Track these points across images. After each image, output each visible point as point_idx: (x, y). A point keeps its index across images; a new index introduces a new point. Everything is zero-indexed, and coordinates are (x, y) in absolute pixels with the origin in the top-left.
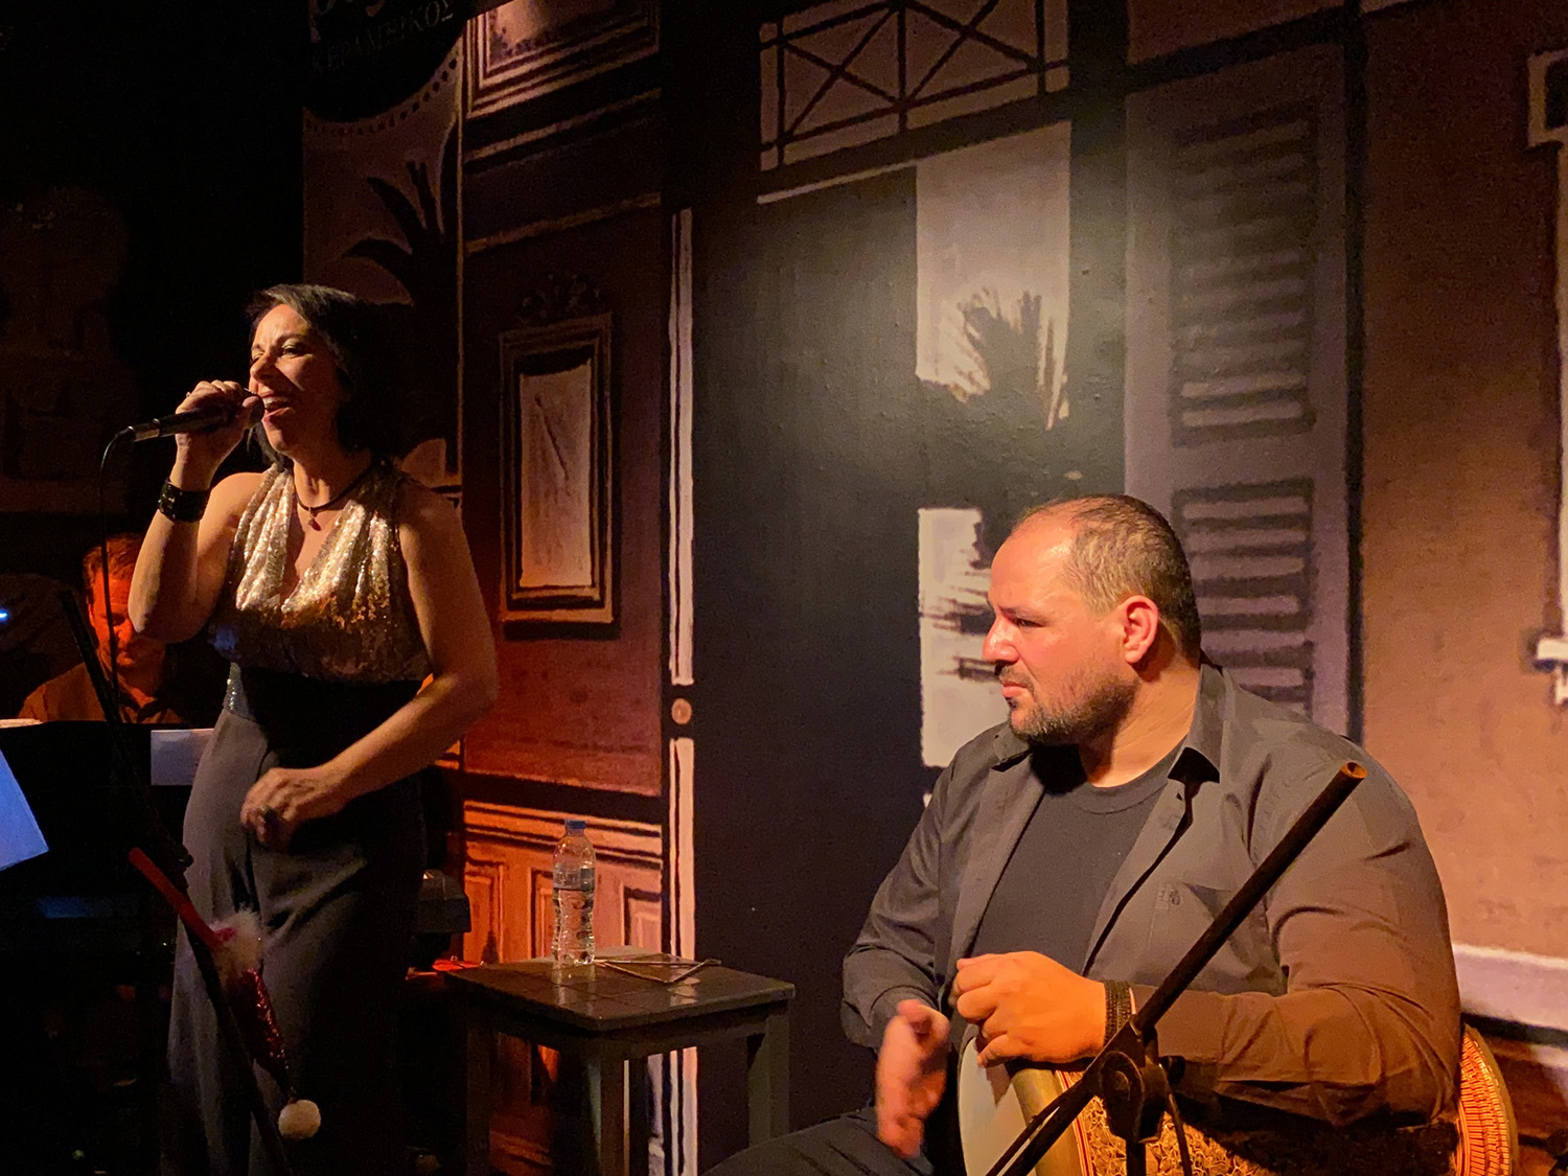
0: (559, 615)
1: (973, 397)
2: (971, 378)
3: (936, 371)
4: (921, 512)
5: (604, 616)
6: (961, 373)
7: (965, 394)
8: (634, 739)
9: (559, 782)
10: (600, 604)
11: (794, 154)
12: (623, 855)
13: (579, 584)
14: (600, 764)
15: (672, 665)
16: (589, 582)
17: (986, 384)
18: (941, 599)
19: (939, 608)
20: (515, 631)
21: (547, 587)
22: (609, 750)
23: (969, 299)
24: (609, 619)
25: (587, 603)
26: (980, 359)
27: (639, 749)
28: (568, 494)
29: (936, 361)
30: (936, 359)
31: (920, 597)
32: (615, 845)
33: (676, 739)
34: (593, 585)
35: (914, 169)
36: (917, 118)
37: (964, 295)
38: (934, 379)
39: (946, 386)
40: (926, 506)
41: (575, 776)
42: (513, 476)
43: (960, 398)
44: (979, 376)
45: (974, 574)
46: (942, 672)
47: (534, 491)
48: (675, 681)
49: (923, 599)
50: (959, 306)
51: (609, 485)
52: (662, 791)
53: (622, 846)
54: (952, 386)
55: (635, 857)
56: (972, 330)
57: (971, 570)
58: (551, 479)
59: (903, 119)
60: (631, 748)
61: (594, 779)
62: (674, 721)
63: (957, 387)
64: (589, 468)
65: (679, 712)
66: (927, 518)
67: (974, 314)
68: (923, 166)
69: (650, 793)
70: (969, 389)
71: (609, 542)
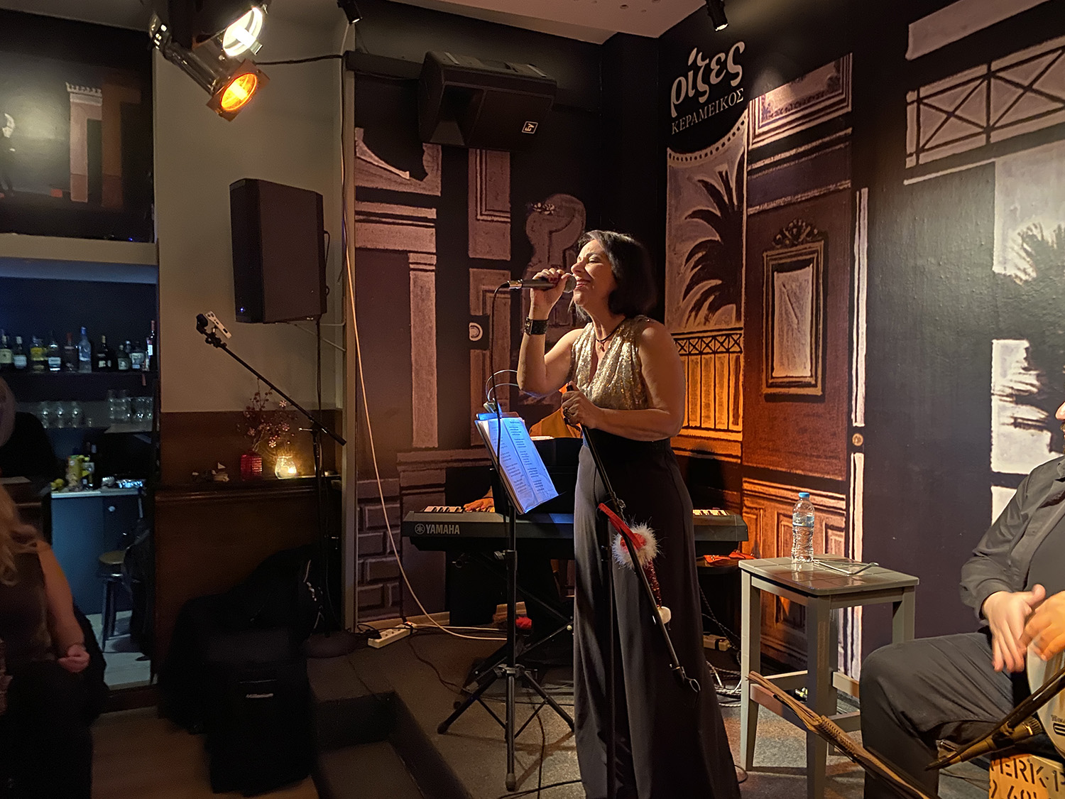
0: (793, 391)
1: (1026, 281)
2: (1025, 271)
3: (1005, 268)
4: (994, 341)
5: (817, 391)
6: (1019, 269)
7: (1021, 280)
8: (832, 452)
9: (792, 471)
10: (815, 386)
11: (924, 158)
12: (825, 508)
13: (804, 375)
14: (813, 464)
15: (853, 416)
16: (809, 375)
17: (1034, 275)
18: (1004, 386)
19: (1003, 391)
20: (770, 398)
21: (787, 377)
22: (818, 457)
23: (1025, 230)
24: (820, 393)
25: (808, 385)
26: (1031, 262)
27: (835, 458)
28: (799, 332)
29: (1005, 263)
30: (1004, 262)
31: (992, 385)
32: (821, 503)
33: (854, 453)
34: (811, 376)
35: (993, 163)
36: (996, 137)
37: (1022, 228)
38: (1003, 272)
39: (1010, 276)
40: (997, 339)
41: (800, 469)
42: (770, 323)
43: (1018, 281)
44: (1030, 270)
45: (1024, 374)
46: (1004, 424)
47: (781, 330)
48: (854, 425)
49: (994, 386)
50: (1019, 234)
51: (821, 326)
52: (847, 478)
53: (824, 504)
54: (1014, 276)
55: (831, 509)
56: (1025, 246)
57: (1023, 371)
58: (790, 325)
59: (988, 137)
60: (830, 457)
61: (811, 471)
62: (853, 444)
63: (1017, 276)
64: (810, 319)
65: (856, 440)
66: (997, 344)
67: (1027, 238)
68: (999, 161)
69: (840, 479)
70: (1024, 277)
71: (820, 355)
